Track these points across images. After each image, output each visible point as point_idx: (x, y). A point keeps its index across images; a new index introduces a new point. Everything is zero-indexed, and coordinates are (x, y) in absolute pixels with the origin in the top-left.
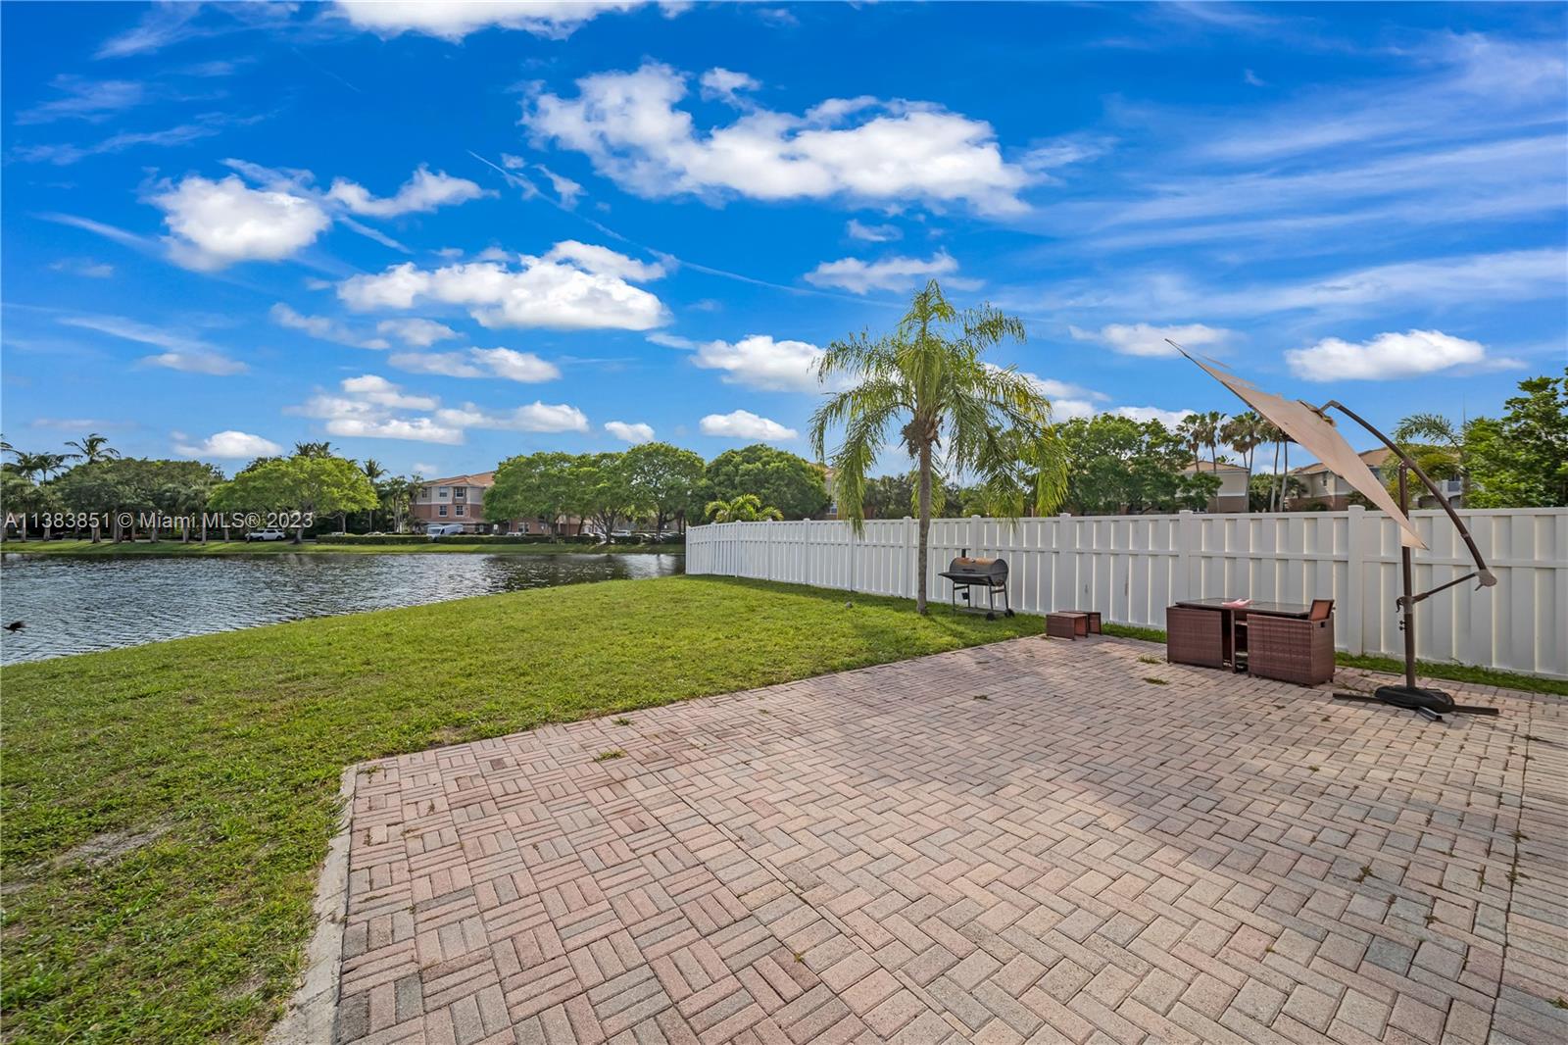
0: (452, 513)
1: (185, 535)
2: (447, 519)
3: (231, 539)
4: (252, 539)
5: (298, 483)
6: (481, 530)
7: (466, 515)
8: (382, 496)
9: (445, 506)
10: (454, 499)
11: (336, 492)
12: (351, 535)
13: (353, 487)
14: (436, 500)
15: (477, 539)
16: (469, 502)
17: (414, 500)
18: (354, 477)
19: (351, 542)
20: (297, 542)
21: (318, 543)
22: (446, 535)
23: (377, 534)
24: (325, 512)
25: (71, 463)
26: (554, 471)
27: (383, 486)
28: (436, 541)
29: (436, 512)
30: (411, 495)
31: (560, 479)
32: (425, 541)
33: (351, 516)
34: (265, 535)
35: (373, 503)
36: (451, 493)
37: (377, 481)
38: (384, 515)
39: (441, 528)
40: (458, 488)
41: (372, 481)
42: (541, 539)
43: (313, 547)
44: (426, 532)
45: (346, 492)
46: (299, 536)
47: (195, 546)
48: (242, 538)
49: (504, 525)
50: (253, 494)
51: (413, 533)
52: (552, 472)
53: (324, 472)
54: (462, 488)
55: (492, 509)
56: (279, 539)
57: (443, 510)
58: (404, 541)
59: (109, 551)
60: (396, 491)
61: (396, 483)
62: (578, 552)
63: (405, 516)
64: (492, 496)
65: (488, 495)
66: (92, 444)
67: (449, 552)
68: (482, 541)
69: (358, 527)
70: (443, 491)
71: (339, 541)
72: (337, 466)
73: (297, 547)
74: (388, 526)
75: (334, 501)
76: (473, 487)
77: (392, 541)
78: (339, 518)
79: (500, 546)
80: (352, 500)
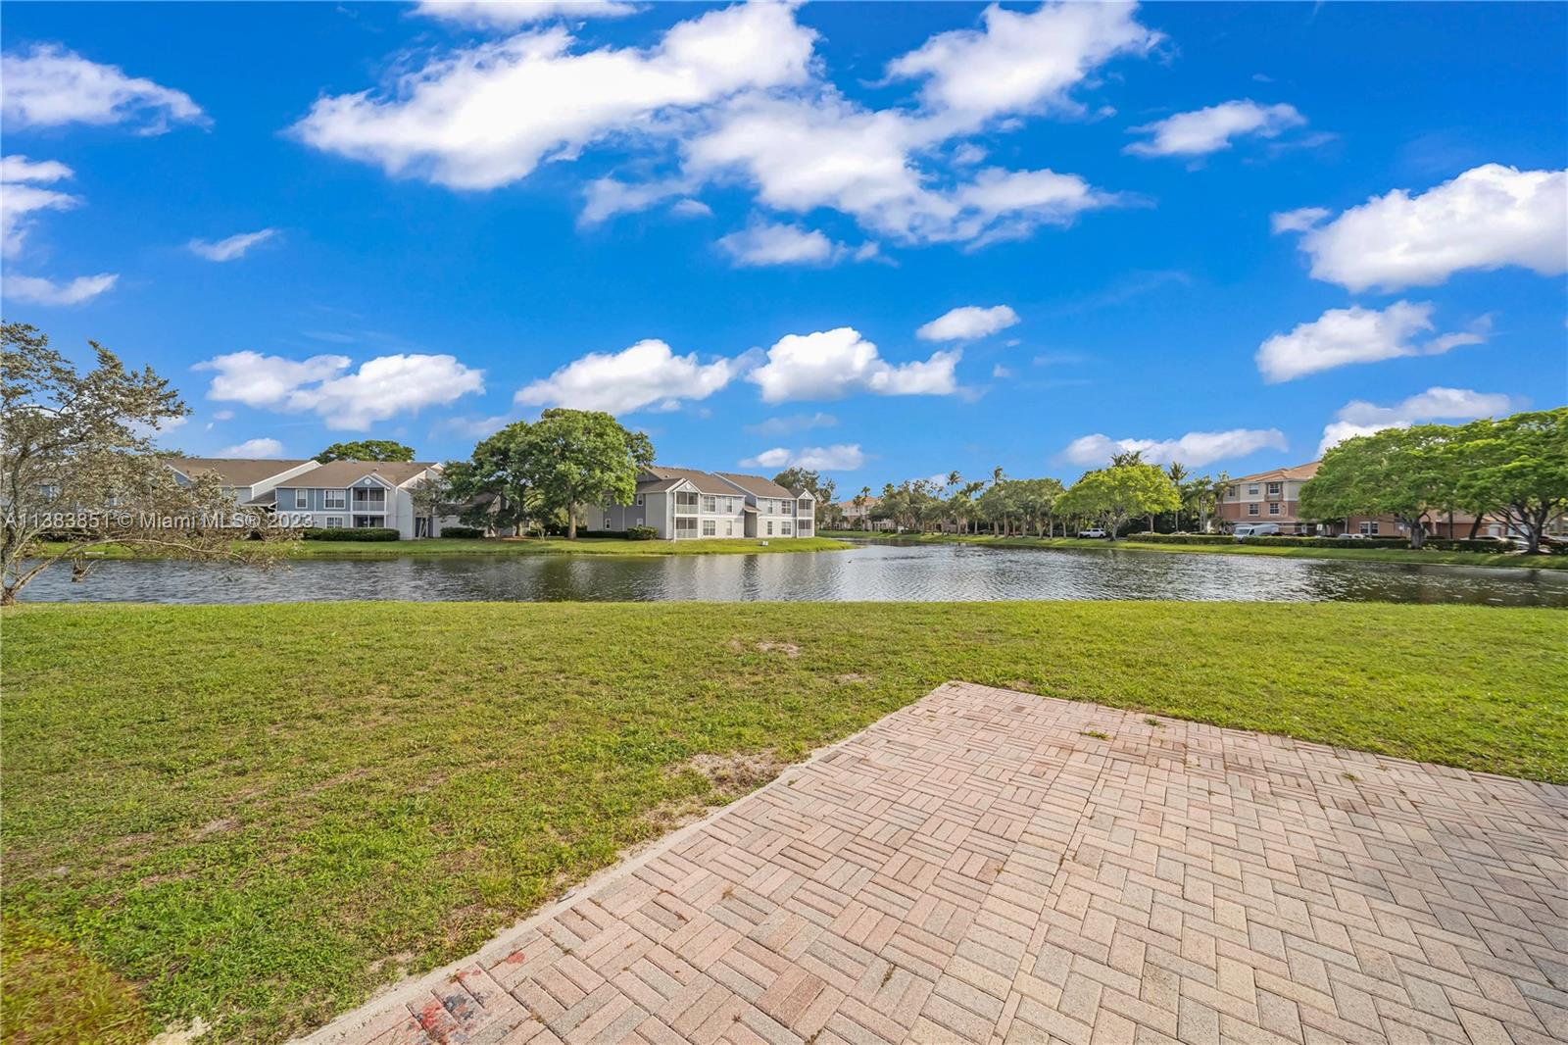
0: (1265, 512)
1: (1041, 533)
2: (1259, 518)
3: (1068, 536)
4: (1082, 537)
5: (1112, 489)
6: (1304, 531)
7: (1283, 513)
8: (1186, 497)
9: (1256, 505)
10: (1267, 497)
11: (1140, 496)
12: (1158, 534)
13: (1157, 490)
14: (1245, 498)
15: (1294, 540)
16: (1286, 499)
17: (1221, 500)
18: (1158, 480)
19: (1156, 540)
20: (1112, 540)
21: (1129, 541)
22: (1256, 536)
23: (1183, 534)
24: (1134, 514)
25: (988, 486)
26: (1418, 451)
27: (1188, 487)
28: (1241, 542)
29: (1245, 512)
30: (1217, 495)
31: (1429, 461)
32: (1228, 542)
33: (1158, 517)
34: (1092, 534)
35: (1176, 504)
36: (1263, 489)
37: (1180, 483)
38: (1189, 516)
39: (1251, 528)
40: (1272, 484)
41: (1177, 484)
42: (1399, 543)
43: (1124, 544)
44: (1233, 532)
45: (1150, 494)
46: (1114, 535)
47: (1046, 541)
48: (1075, 536)
49: (1338, 525)
50: (1080, 500)
51: (1220, 533)
52: (1414, 452)
53: (1130, 478)
54: (1277, 484)
55: (1311, 506)
56: (1101, 537)
57: (1254, 509)
58: (1206, 542)
59: (1003, 542)
60: (1200, 491)
61: (1201, 483)
62: (1463, 563)
63: (1210, 516)
64: (1310, 490)
65: (1305, 490)
66: (997, 474)
67: (1257, 554)
68: (1301, 544)
69: (1166, 527)
70: (1253, 488)
71: (1146, 540)
72: (1143, 472)
73: (1113, 543)
74: (1192, 525)
75: (1138, 504)
76: (1291, 481)
77: (1194, 541)
78: (1145, 519)
79: (1326, 550)
80: (1156, 501)
